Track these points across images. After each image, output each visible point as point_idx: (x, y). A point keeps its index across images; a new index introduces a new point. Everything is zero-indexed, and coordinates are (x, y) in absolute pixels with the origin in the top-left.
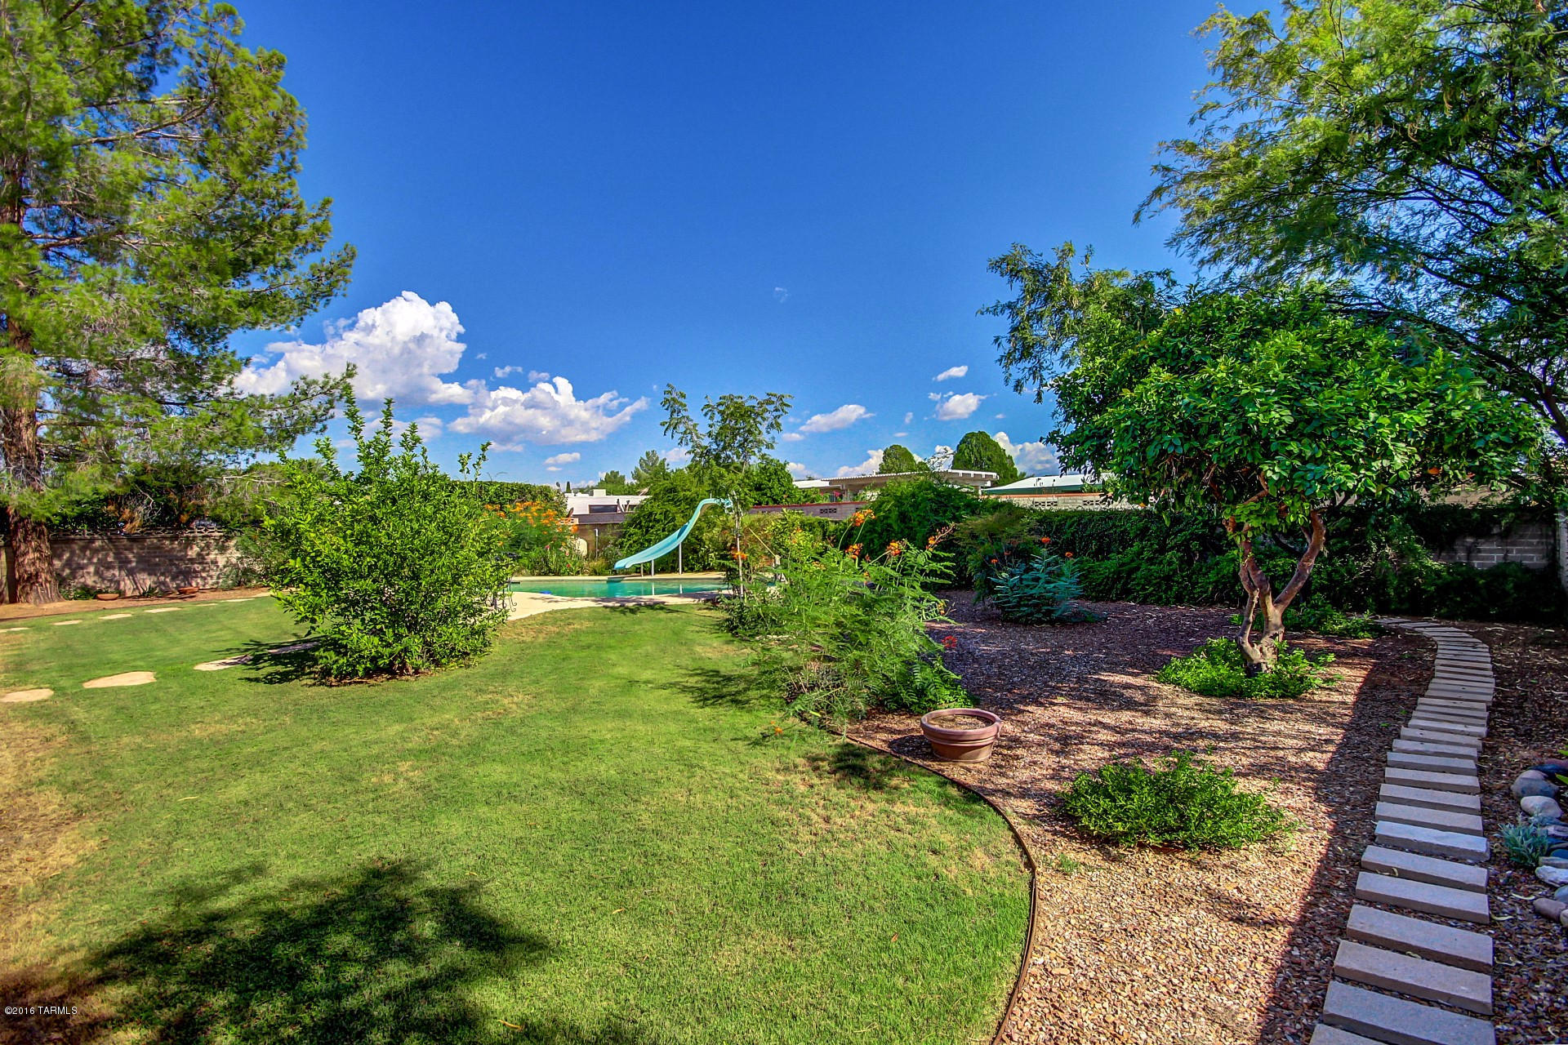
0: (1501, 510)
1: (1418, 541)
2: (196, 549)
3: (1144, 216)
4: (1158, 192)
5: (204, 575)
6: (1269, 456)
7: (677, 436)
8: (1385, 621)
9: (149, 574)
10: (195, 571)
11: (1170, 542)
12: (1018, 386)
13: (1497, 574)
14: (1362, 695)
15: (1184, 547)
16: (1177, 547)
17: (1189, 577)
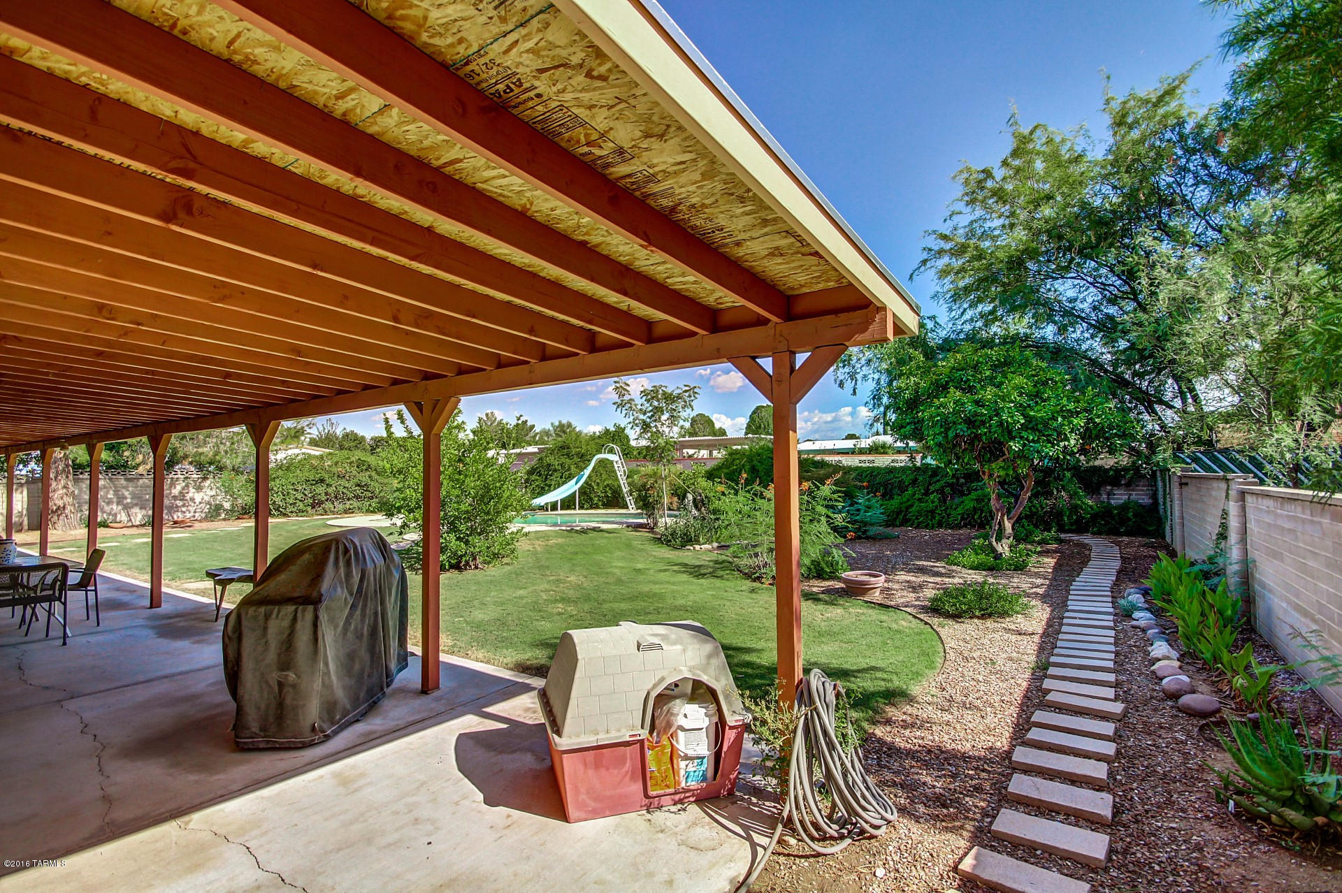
0: (1126, 469)
1: (1080, 488)
2: (179, 488)
3: (914, 276)
4: (924, 262)
5: (184, 509)
6: (1013, 438)
7: (624, 412)
8: (1062, 536)
9: (141, 508)
10: (177, 507)
11: (932, 488)
12: (841, 385)
13: (1124, 507)
14: (1054, 568)
15: (941, 491)
16: (936, 491)
17: (946, 510)
